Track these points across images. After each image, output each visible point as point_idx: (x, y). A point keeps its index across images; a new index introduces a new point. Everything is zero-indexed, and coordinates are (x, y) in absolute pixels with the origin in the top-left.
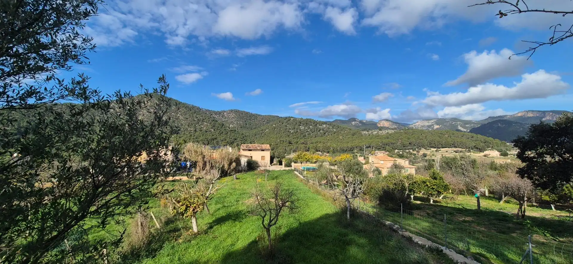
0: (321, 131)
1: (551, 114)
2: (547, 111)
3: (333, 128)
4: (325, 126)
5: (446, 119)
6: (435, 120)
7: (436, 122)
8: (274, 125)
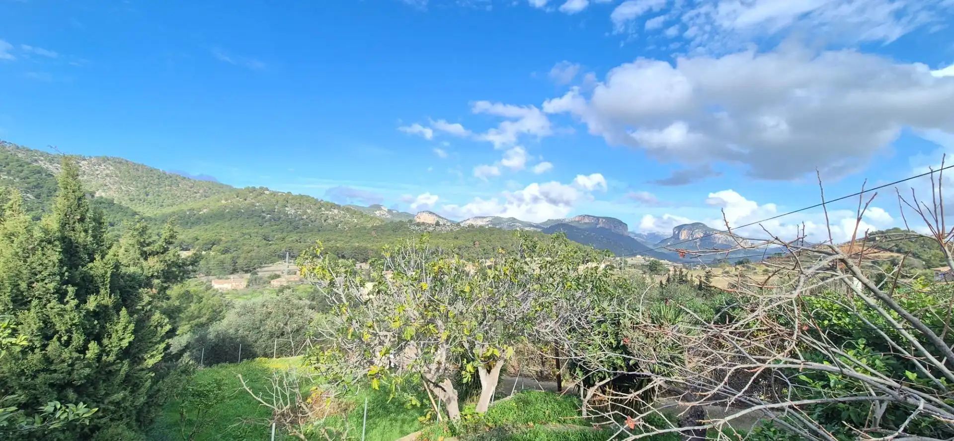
0: (330, 221)
1: (604, 220)
2: (601, 218)
7: (491, 221)
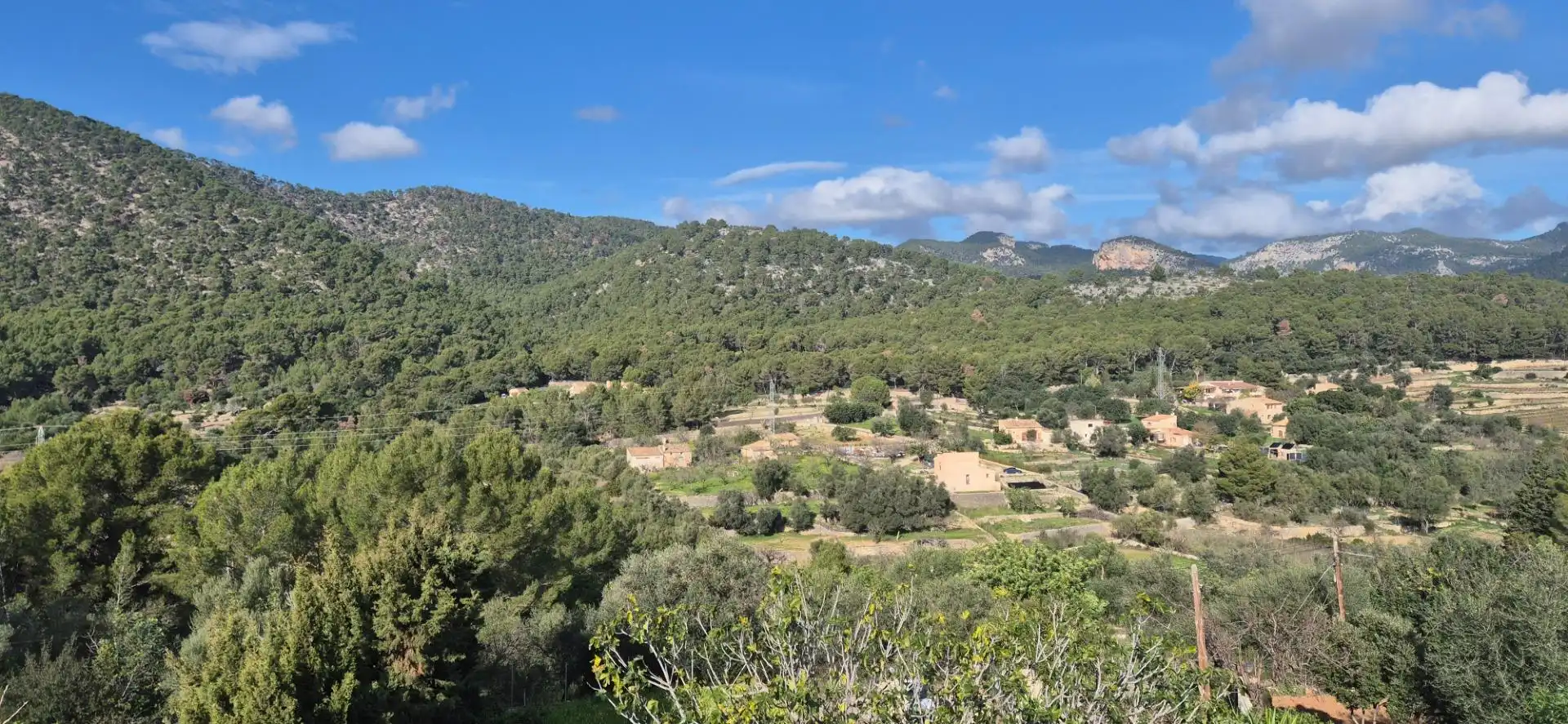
0: (868, 290)
3: (921, 273)
4: (881, 263)
5: (1387, 234)
6: (1338, 240)
7: (1340, 248)
8: (638, 262)
